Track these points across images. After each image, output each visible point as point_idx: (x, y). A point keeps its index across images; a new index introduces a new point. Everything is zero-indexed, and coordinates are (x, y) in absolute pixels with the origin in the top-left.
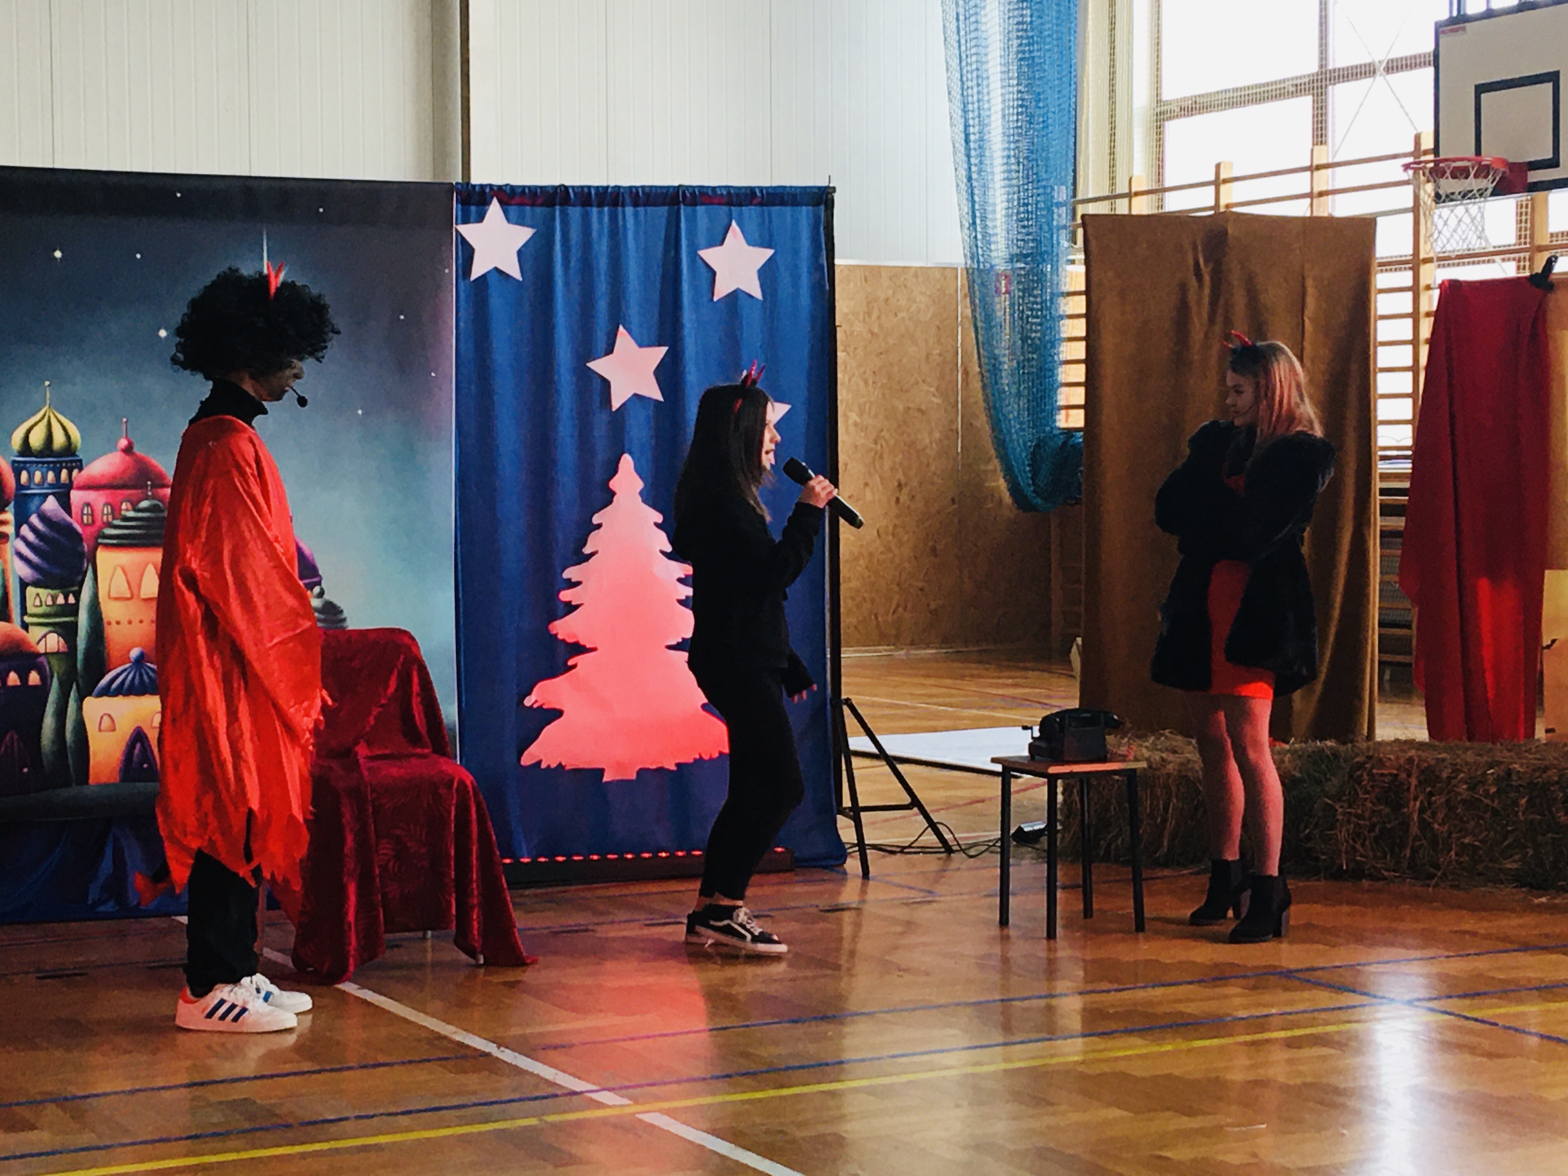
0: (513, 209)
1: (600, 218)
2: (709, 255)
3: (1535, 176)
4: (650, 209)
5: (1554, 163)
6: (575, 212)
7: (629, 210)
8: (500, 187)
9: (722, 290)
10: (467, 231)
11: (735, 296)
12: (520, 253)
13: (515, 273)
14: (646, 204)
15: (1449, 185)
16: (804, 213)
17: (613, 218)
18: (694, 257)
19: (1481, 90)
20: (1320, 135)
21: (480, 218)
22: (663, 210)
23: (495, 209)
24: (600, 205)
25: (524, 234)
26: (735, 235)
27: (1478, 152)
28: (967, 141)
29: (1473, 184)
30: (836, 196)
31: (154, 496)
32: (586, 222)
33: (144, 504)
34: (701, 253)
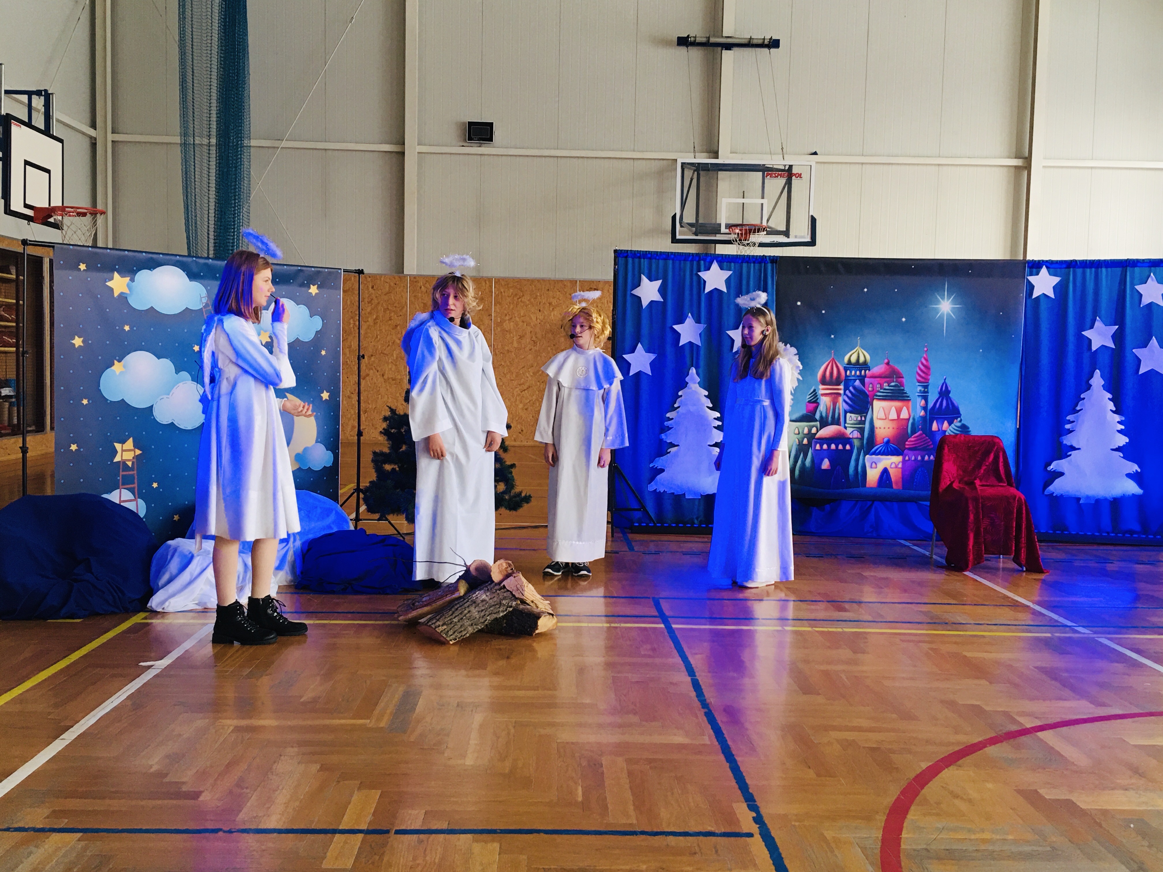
0: (1051, 270)
1: (1090, 273)
2: (1139, 288)
4: (1114, 269)
6: (1079, 271)
7: (1104, 270)
8: (1047, 261)
9: (1145, 302)
10: (1032, 279)
11: (1151, 305)
12: (1054, 288)
13: (1052, 296)
14: (1111, 267)
17: (1096, 273)
18: (1133, 289)
21: (1037, 274)
22: (1119, 270)
23: (1044, 270)
24: (1091, 267)
25: (1056, 280)
26: (1152, 279)
31: (896, 382)
32: (1084, 274)
33: (893, 384)
34: (1136, 287)
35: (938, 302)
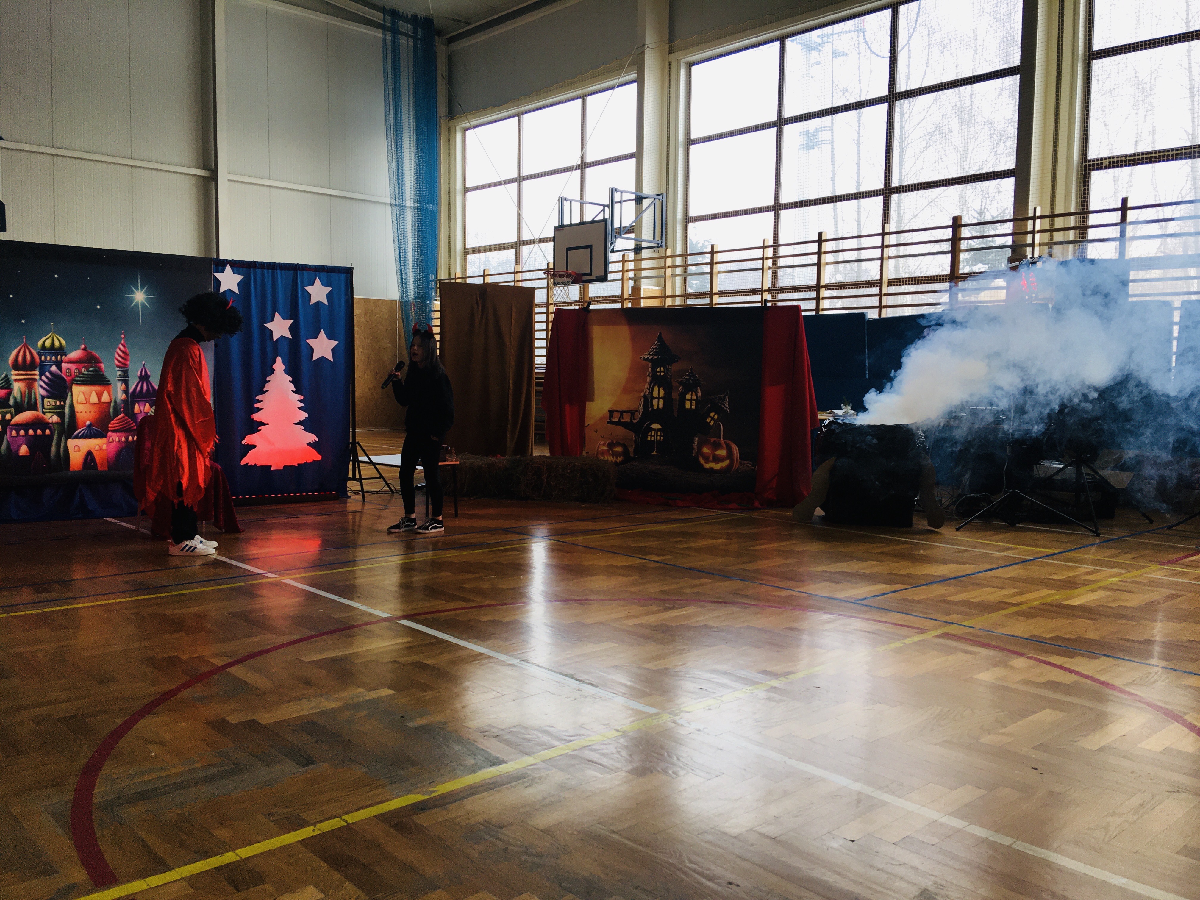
0: (235, 269)
1: (268, 273)
2: (308, 288)
3: (585, 278)
4: (286, 271)
5: (590, 274)
6: (259, 271)
7: (279, 272)
8: (230, 260)
9: (313, 301)
10: (218, 275)
11: (318, 303)
12: (238, 284)
13: (237, 291)
14: (285, 270)
15: (558, 280)
16: (343, 276)
17: (273, 274)
18: (303, 289)
19: (568, 249)
20: (517, 262)
21: (223, 271)
22: (291, 272)
23: (228, 268)
24: (268, 269)
25: (239, 278)
26: (318, 282)
27: (567, 269)
28: (400, 257)
29: (565, 279)
30: (354, 271)
31: (95, 366)
32: (263, 275)
33: (91, 369)
34: (306, 288)
35: (132, 292)
